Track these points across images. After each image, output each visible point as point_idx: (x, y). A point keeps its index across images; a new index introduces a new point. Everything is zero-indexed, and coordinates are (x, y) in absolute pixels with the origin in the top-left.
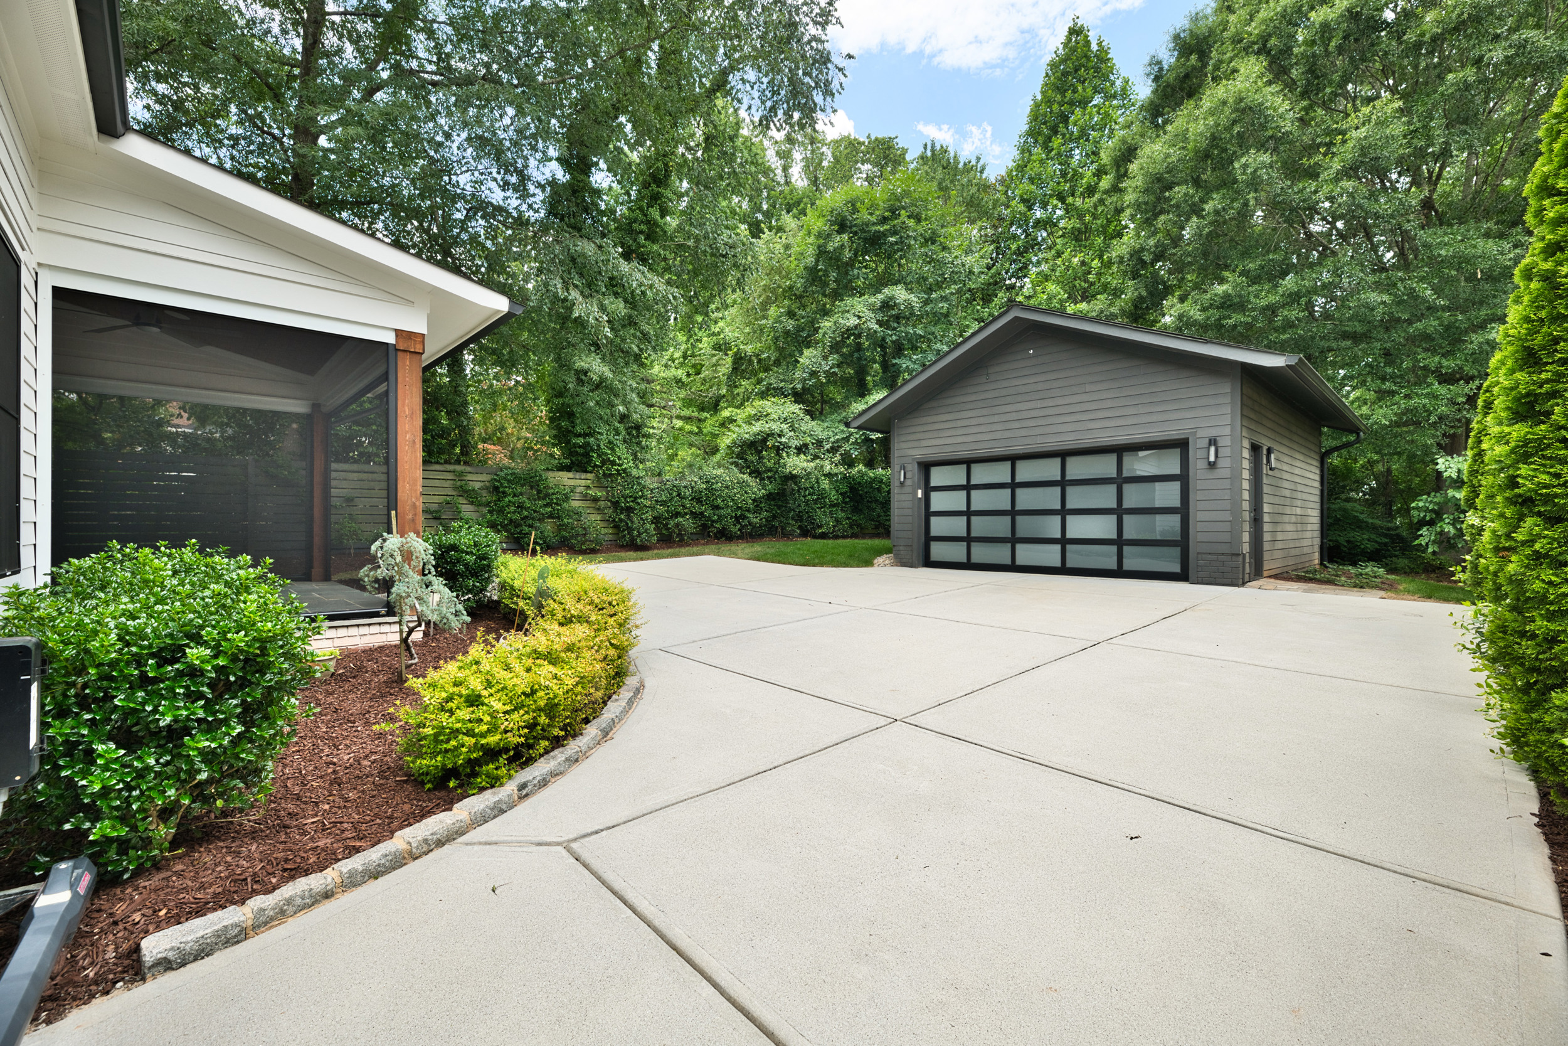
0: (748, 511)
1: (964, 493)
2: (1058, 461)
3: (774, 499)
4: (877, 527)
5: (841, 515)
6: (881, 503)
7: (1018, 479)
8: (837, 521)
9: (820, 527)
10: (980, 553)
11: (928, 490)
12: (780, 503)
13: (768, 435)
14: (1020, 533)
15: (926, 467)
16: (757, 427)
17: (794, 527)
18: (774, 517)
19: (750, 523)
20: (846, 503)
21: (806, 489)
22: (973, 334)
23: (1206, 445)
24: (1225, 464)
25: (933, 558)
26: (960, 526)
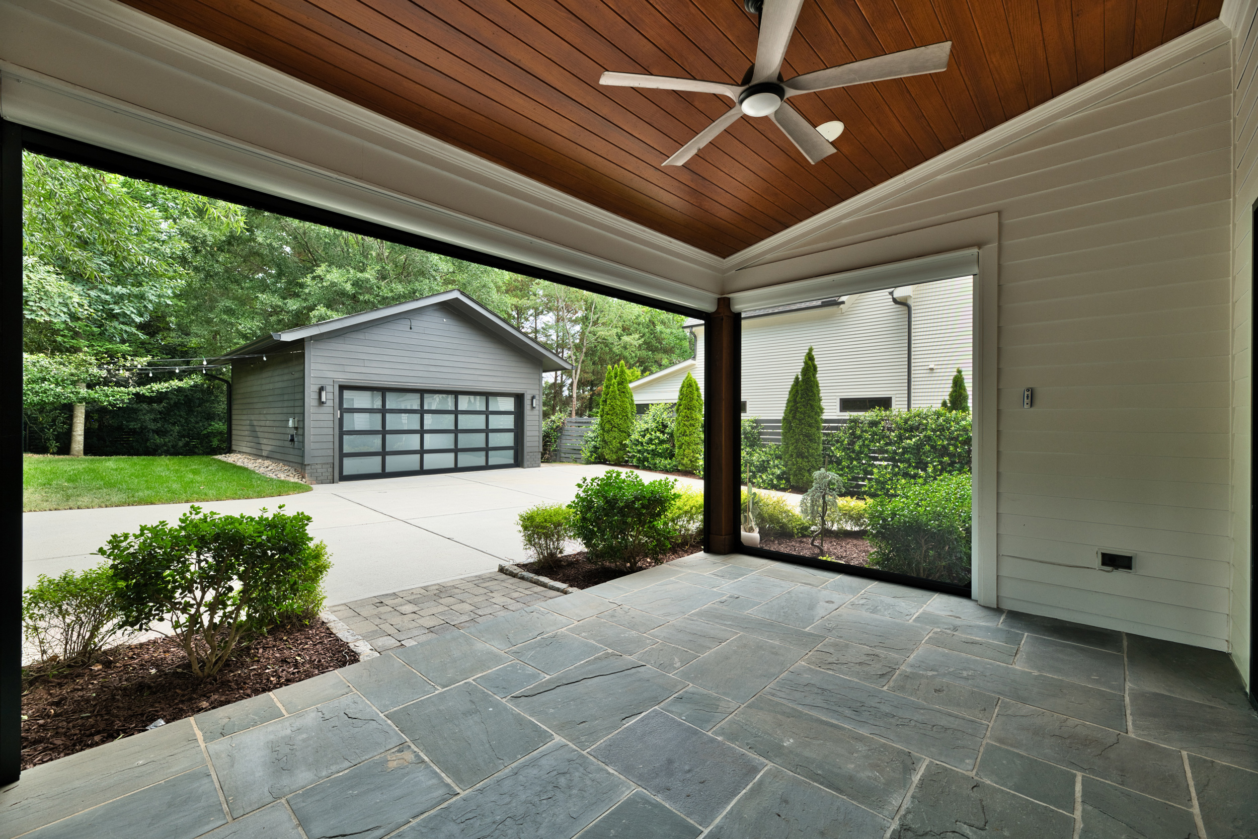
1: (380, 416)
7: (425, 408)
11: (343, 411)
23: (530, 398)
24: (537, 408)
25: (346, 472)
26: (375, 443)
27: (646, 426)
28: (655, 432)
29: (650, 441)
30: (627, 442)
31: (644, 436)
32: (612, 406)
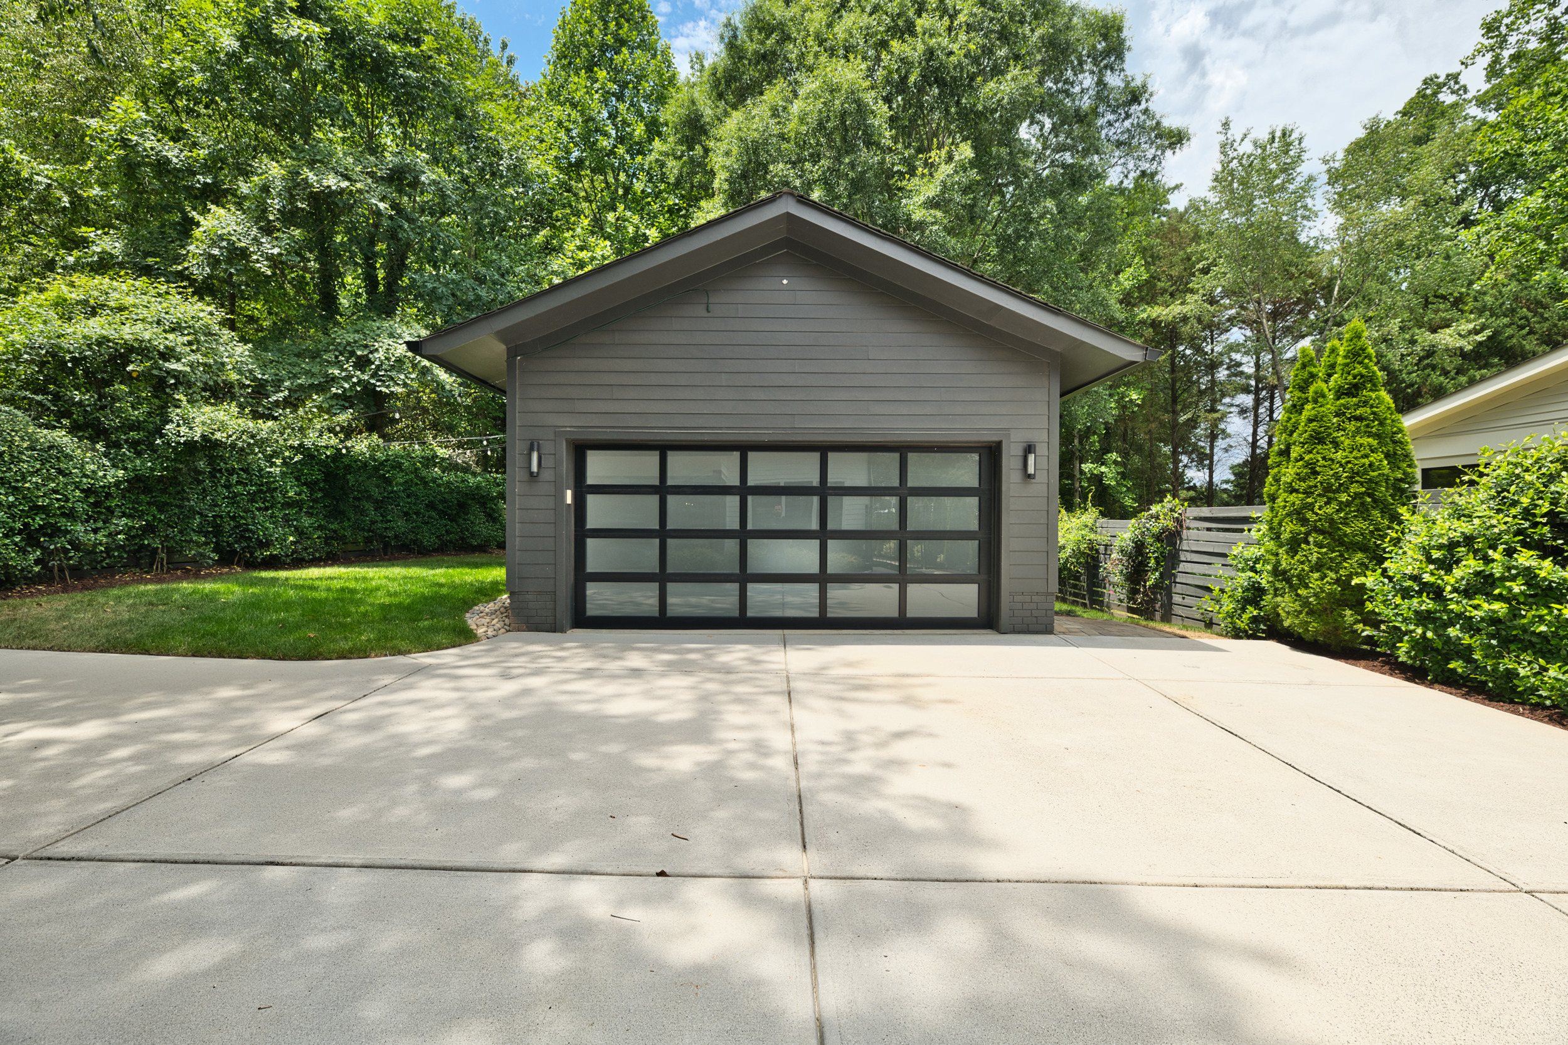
0: (71, 515)
1: (655, 499)
2: (816, 456)
3: (147, 490)
4: (368, 541)
5: (306, 521)
6: (376, 501)
7: (751, 481)
8: (300, 532)
9: (267, 544)
10: (682, 599)
11: (582, 490)
12: (165, 498)
13: (131, 349)
14: (753, 568)
15: (580, 450)
16: (96, 327)
17: (199, 546)
18: (149, 529)
19: (76, 545)
20: (315, 501)
21: (231, 472)
22: (711, 224)
23: (1020, 453)
24: (1041, 477)
25: (592, 610)
26: (645, 555)
27: (1464, 527)
28: (1510, 552)
29: (1483, 585)
30: (1370, 580)
31: (1447, 565)
32: (1308, 464)
